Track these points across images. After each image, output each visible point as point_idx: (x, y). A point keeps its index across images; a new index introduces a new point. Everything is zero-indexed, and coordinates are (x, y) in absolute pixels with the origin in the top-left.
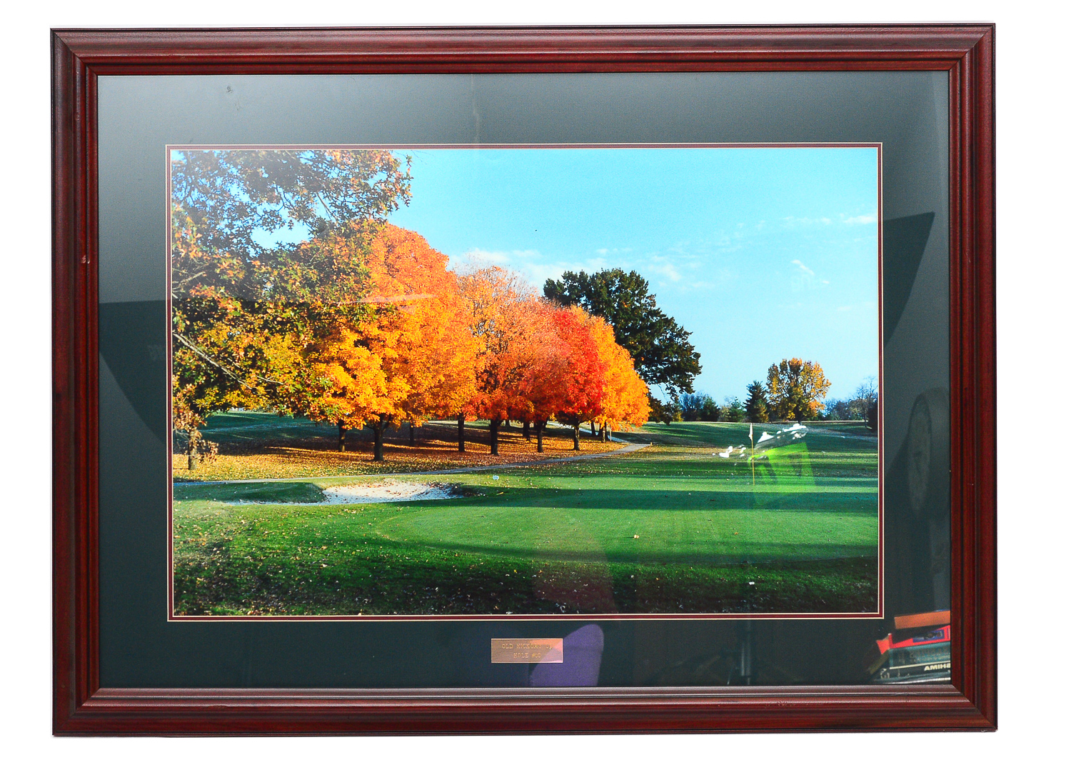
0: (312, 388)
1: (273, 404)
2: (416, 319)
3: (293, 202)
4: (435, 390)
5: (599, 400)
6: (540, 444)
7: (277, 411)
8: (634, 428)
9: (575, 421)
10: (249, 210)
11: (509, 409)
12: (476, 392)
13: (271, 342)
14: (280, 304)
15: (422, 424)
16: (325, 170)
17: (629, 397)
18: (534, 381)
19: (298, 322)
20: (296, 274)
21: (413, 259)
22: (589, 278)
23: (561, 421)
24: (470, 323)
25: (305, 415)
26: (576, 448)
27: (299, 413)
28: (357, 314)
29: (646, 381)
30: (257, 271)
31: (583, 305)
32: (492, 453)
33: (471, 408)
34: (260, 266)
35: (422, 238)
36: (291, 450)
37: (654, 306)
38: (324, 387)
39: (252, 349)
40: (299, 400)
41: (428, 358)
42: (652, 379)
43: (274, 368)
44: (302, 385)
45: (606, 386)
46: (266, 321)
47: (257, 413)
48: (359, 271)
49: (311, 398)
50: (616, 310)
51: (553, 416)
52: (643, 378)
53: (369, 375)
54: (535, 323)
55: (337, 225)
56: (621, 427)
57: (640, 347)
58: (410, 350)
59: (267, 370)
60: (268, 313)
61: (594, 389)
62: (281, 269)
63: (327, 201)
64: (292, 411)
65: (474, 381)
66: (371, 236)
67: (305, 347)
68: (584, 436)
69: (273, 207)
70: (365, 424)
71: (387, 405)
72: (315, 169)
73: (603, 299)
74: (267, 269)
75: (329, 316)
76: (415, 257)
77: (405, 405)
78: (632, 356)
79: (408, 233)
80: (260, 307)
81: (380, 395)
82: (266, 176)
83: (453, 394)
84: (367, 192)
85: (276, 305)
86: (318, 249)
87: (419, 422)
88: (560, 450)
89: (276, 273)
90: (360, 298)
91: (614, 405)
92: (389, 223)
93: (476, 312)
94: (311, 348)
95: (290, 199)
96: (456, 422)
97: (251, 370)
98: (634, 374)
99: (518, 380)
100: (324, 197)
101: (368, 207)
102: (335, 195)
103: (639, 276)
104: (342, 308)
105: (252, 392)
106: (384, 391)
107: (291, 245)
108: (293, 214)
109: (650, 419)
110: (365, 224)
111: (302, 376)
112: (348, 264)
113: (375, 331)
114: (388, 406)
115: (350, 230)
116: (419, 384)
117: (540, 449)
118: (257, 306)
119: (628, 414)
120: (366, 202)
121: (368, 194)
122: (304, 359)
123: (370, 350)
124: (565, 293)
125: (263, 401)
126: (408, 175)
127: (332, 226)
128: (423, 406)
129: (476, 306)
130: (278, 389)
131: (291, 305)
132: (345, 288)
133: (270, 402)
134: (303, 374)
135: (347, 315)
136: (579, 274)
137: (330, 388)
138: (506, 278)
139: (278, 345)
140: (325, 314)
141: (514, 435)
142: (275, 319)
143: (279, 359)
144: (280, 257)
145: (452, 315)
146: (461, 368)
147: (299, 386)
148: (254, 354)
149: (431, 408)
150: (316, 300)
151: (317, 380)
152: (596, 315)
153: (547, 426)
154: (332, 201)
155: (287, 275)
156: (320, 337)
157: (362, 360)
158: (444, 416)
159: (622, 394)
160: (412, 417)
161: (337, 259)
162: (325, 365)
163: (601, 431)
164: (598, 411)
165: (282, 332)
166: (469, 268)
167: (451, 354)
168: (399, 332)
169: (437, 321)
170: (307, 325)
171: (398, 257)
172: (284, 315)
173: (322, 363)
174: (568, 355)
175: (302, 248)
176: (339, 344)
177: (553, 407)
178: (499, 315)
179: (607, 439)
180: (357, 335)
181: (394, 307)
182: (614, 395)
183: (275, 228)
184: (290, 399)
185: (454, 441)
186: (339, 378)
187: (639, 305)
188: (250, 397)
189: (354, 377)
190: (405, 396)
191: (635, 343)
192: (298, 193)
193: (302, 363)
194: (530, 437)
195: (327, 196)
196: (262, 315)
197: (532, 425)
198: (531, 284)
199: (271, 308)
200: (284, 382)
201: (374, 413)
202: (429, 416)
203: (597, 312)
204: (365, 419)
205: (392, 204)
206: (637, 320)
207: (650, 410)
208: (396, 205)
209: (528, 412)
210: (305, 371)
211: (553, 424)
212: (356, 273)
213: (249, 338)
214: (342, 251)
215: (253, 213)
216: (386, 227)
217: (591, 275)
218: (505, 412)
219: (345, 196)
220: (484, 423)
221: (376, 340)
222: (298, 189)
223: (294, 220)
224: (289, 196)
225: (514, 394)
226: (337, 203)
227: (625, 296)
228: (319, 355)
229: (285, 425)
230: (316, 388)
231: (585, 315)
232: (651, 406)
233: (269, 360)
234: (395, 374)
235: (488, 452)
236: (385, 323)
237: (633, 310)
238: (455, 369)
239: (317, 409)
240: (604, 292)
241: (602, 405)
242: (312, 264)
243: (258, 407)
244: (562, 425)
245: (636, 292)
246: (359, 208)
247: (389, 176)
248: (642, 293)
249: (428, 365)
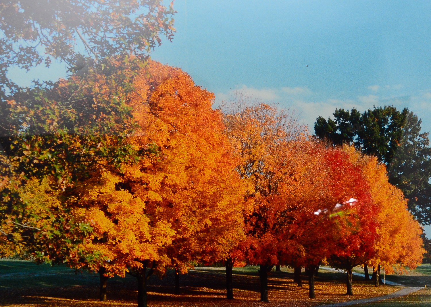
0: (71, 234)
1: (30, 252)
2: (181, 160)
3: (50, 38)
4: (201, 235)
5: (373, 242)
6: (311, 289)
7: (35, 258)
8: (408, 270)
9: (348, 264)
10: (4, 47)
11: (280, 254)
12: (245, 236)
13: (28, 186)
14: (36, 145)
15: (189, 271)
16: (84, 5)
17: (403, 239)
18: (305, 224)
19: (56, 164)
20: (54, 114)
21: (177, 97)
22: (361, 116)
23: (333, 265)
24: (237, 164)
25: (64, 262)
26: (349, 293)
27: (58, 260)
28: (118, 155)
29: (420, 221)
30: (13, 110)
31: (355, 144)
32: (261, 300)
33: (239, 253)
34: (16, 106)
35: (186, 75)
36: (50, 300)
37: (428, 144)
38: (84, 233)
39: (7, 193)
40: (58, 246)
41: (193, 201)
42: (426, 220)
43: (31, 213)
44: (61, 231)
45: (380, 228)
46: (22, 164)
47: (14, 260)
48: (120, 110)
49: (70, 245)
50: (389, 149)
51: (325, 261)
52: (417, 219)
53: (131, 220)
54: (305, 164)
55: (97, 62)
56: (395, 269)
57: (414, 187)
58: (174, 192)
59: (24, 215)
60: (23, 155)
61: (367, 231)
62: (38, 108)
63: (86, 37)
64: (50, 258)
65: (243, 224)
66: (133, 73)
67: (64, 190)
68: (358, 280)
69: (29, 43)
70: (128, 271)
71: (150, 251)
72: (74, 4)
73: (375, 138)
74: (23, 109)
75: (89, 158)
76: (179, 95)
77: (169, 251)
78: (406, 196)
79: (171, 70)
80: (16, 149)
81: (143, 240)
82: (22, 11)
83: (220, 239)
84: (128, 26)
85: (33, 147)
86: (77, 87)
87: (185, 269)
88: (332, 295)
89: (32, 113)
90: (121, 138)
91: (388, 247)
92: (151, 59)
93: (245, 152)
94: (69, 192)
95: (47, 35)
96: (224, 269)
97: (6, 215)
98: (407, 214)
99: (288, 223)
100: (84, 33)
101: (129, 42)
102: (94, 31)
103: (412, 113)
104: (102, 149)
105: (8, 239)
106: (148, 236)
107: (48, 83)
108: (50, 51)
109: (424, 261)
110: (126, 60)
111: (60, 222)
112: (108, 103)
113: (137, 173)
114: (152, 252)
115: (110, 66)
116: (185, 229)
117: (311, 295)
118: (12, 147)
119: (402, 257)
120: (127, 37)
121: (130, 29)
122: (62, 204)
123: (133, 194)
124: (337, 132)
125: (19, 249)
126: (171, 9)
127: (91, 62)
128: (189, 251)
129: (244, 145)
130: (36, 236)
131: (48, 146)
132: (106, 128)
133: (27, 249)
134: (62, 219)
135: (107, 157)
136: (350, 112)
137: (90, 234)
138: (275, 116)
139: (34, 189)
140: (85, 156)
141: (285, 280)
142: (31, 161)
143: (36, 204)
144: (37, 96)
145: (219, 156)
146: (228, 211)
147: (57, 232)
148: (9, 199)
149: (197, 253)
150: (75, 141)
151: (76, 226)
152: (368, 154)
153: (319, 271)
154: (91, 37)
155: (44, 115)
156: (79, 180)
157: (124, 204)
158: (211, 261)
159: (396, 236)
160: (177, 264)
161: (96, 98)
162: (85, 209)
163: (374, 274)
164: (372, 254)
165: (39, 175)
166: (236, 106)
167: (218, 197)
168: (163, 174)
169: (203, 162)
170: (66, 167)
171: (162, 95)
172: (41, 157)
173: (82, 207)
174: (340, 196)
175: (60, 86)
176: (99, 187)
177: (325, 250)
178: (268, 155)
179: (381, 283)
180: (118, 178)
181: (157, 148)
182: (388, 236)
183: (31, 65)
184: (48, 246)
185: (221, 288)
186: (100, 223)
187: (412, 143)
188: (5, 244)
189: (116, 222)
190: (169, 242)
191: (409, 183)
192: (55, 29)
193: (61, 208)
194: (301, 283)
195: (87, 32)
196: (18, 158)
197: (303, 270)
198: (301, 122)
199: (27, 150)
200: (41, 228)
201: (137, 259)
202: (195, 262)
203: (369, 151)
204: (128, 266)
205: (155, 39)
206: (410, 159)
207: (424, 251)
208: (159, 41)
209: (299, 256)
210: (64, 216)
211: (326, 269)
212: (117, 112)
213: (4, 182)
214: (102, 89)
215: (8, 50)
216: (148, 64)
217: (363, 113)
218: (275, 258)
219: (105, 31)
220: (254, 269)
221: (138, 182)
222: (56, 24)
223: (51, 58)
224: (46, 32)
225: (285, 238)
226: (97, 39)
227: (398, 135)
228: (79, 199)
229: (44, 274)
230: (75, 234)
231: (357, 155)
232: (425, 247)
233: (26, 205)
234: (160, 219)
235: (258, 299)
236: (148, 164)
237: (406, 149)
238: (222, 213)
239: (77, 256)
240: (376, 130)
241: (376, 247)
242: (70, 103)
243: (14, 254)
244: (334, 269)
245: (409, 130)
246: (119, 44)
247: (152, 10)
248: (415, 131)
249: (194, 209)
